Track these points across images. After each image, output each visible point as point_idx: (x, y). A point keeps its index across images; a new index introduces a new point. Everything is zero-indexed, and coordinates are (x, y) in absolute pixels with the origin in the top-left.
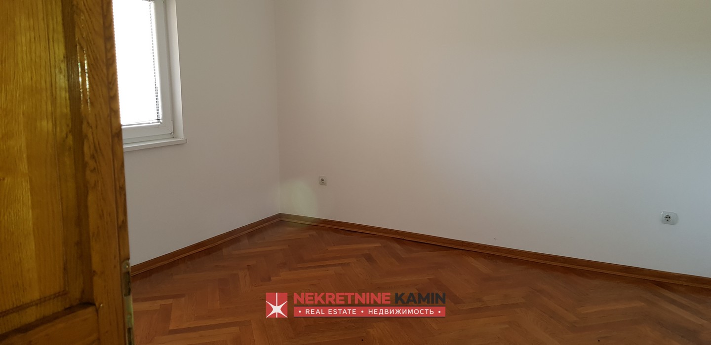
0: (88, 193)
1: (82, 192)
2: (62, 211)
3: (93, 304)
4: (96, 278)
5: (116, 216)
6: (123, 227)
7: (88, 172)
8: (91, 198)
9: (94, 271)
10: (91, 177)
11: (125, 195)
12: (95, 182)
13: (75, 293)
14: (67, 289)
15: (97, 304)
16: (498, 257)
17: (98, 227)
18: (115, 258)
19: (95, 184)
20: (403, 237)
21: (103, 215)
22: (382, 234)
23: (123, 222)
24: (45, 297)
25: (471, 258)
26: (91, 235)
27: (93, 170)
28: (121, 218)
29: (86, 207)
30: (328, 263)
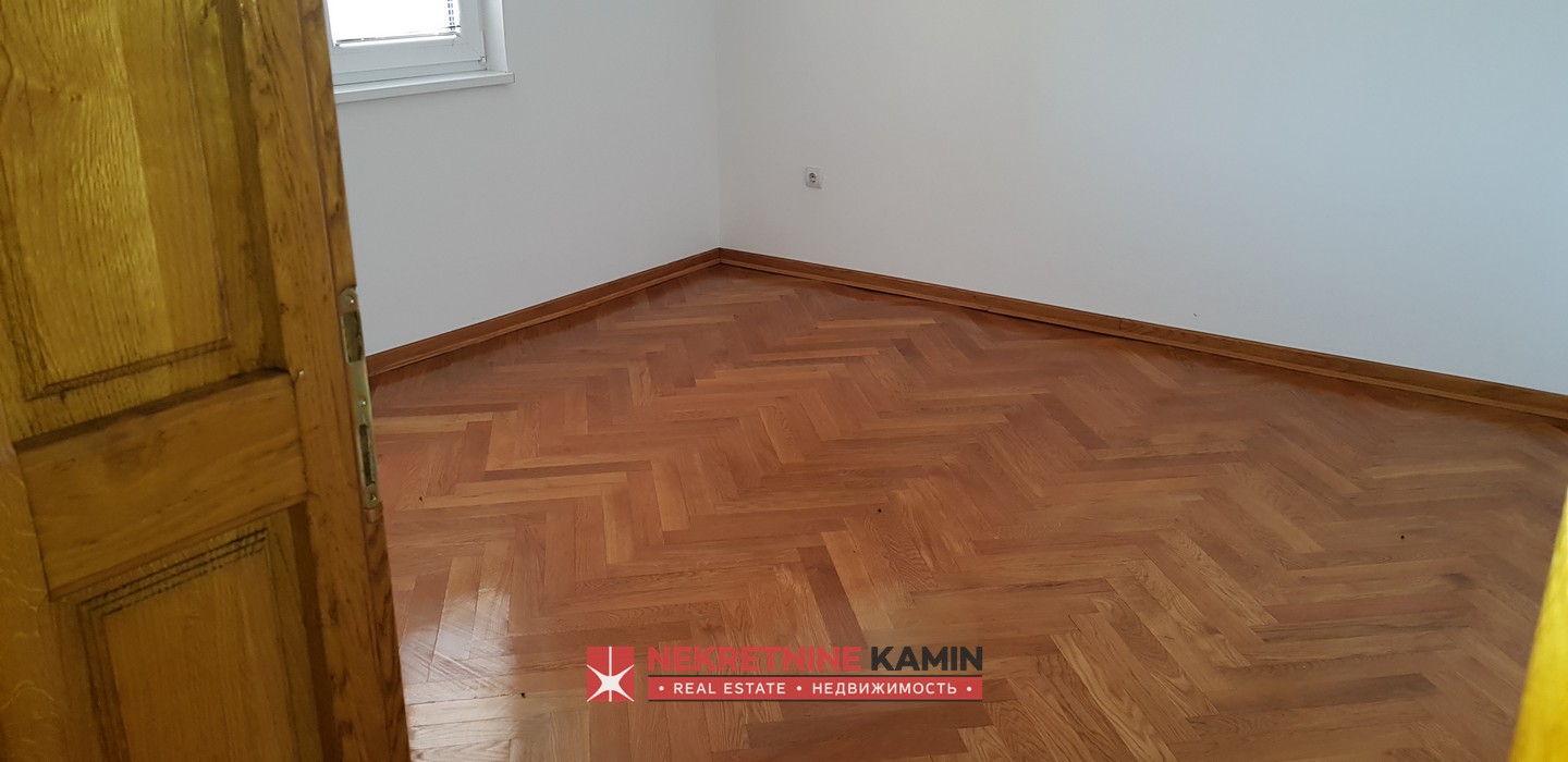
0: (257, 140)
1: (247, 135)
2: (208, 174)
3: (284, 371)
4: (286, 318)
5: (320, 192)
6: (336, 218)
7: (255, 94)
8: (265, 150)
9: (282, 305)
10: (263, 106)
11: (338, 149)
12: (272, 115)
13: (249, 346)
14: (230, 337)
15: (292, 371)
16: (1198, 355)
17: (284, 214)
18: (324, 279)
19: (272, 121)
20: (985, 308)
21: (292, 186)
22: (940, 300)
23: (337, 206)
24: (186, 350)
25: (1138, 356)
26: (270, 228)
27: (266, 90)
28: (333, 198)
29: (257, 171)
30: (818, 354)
